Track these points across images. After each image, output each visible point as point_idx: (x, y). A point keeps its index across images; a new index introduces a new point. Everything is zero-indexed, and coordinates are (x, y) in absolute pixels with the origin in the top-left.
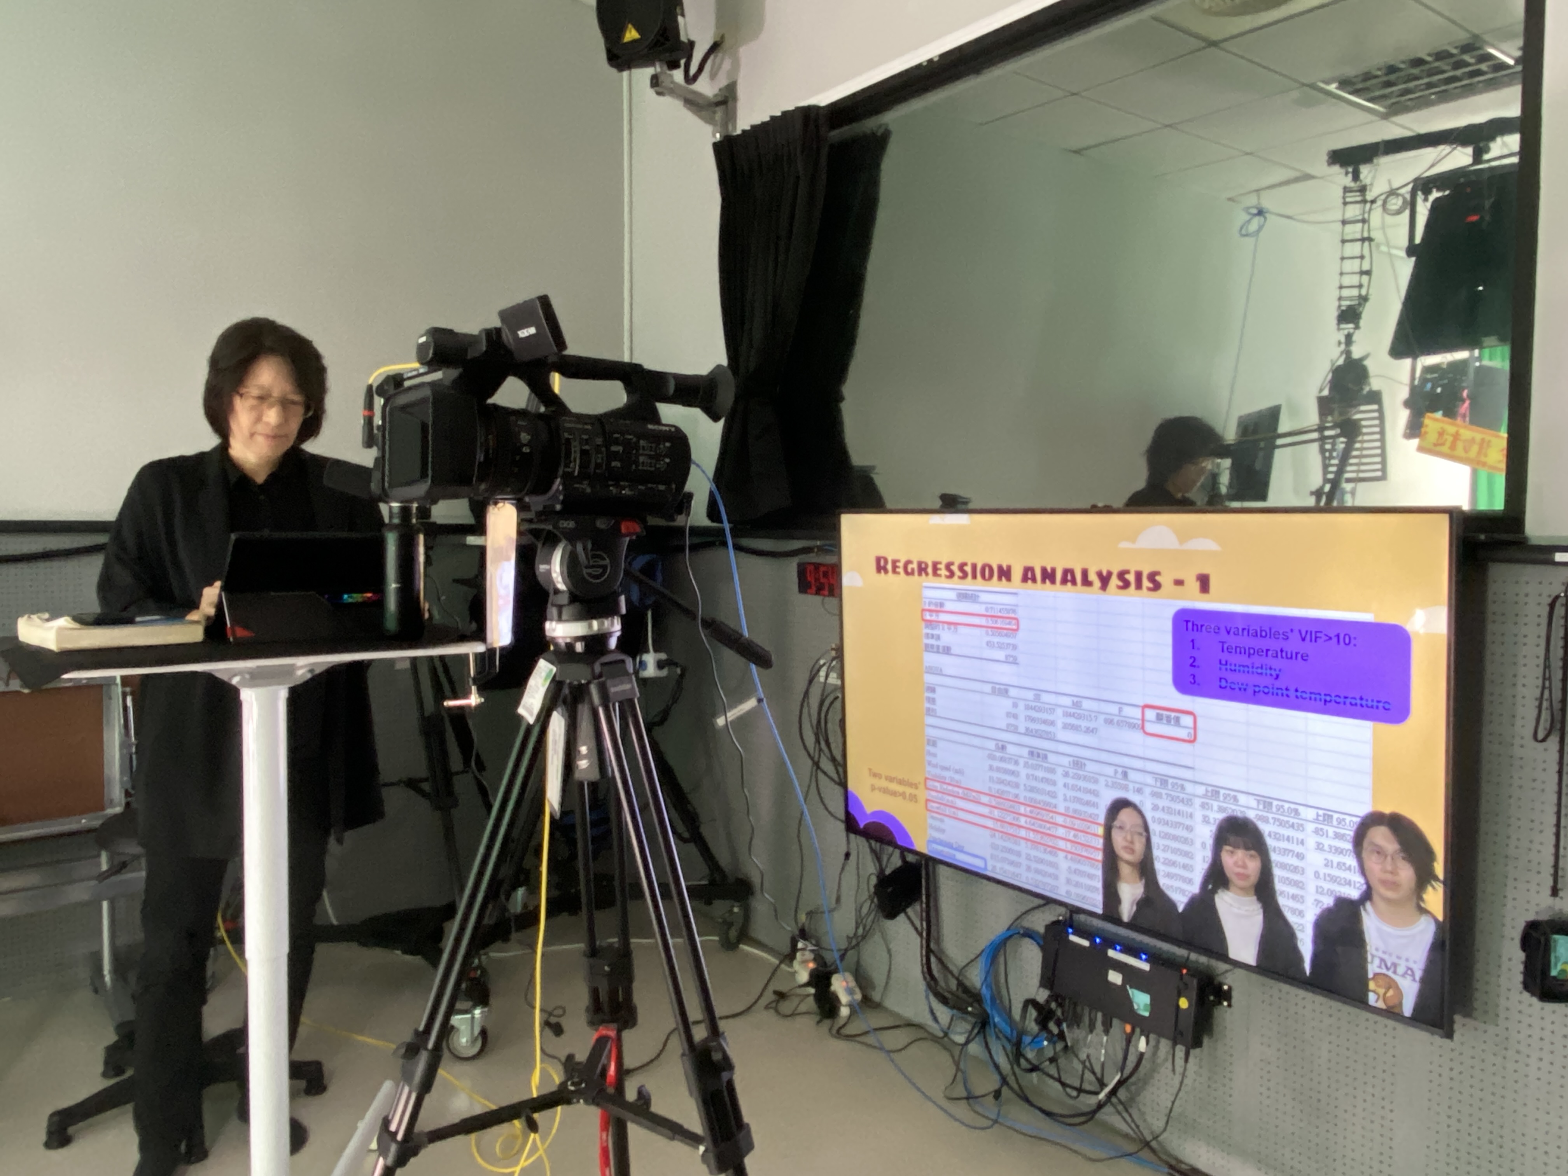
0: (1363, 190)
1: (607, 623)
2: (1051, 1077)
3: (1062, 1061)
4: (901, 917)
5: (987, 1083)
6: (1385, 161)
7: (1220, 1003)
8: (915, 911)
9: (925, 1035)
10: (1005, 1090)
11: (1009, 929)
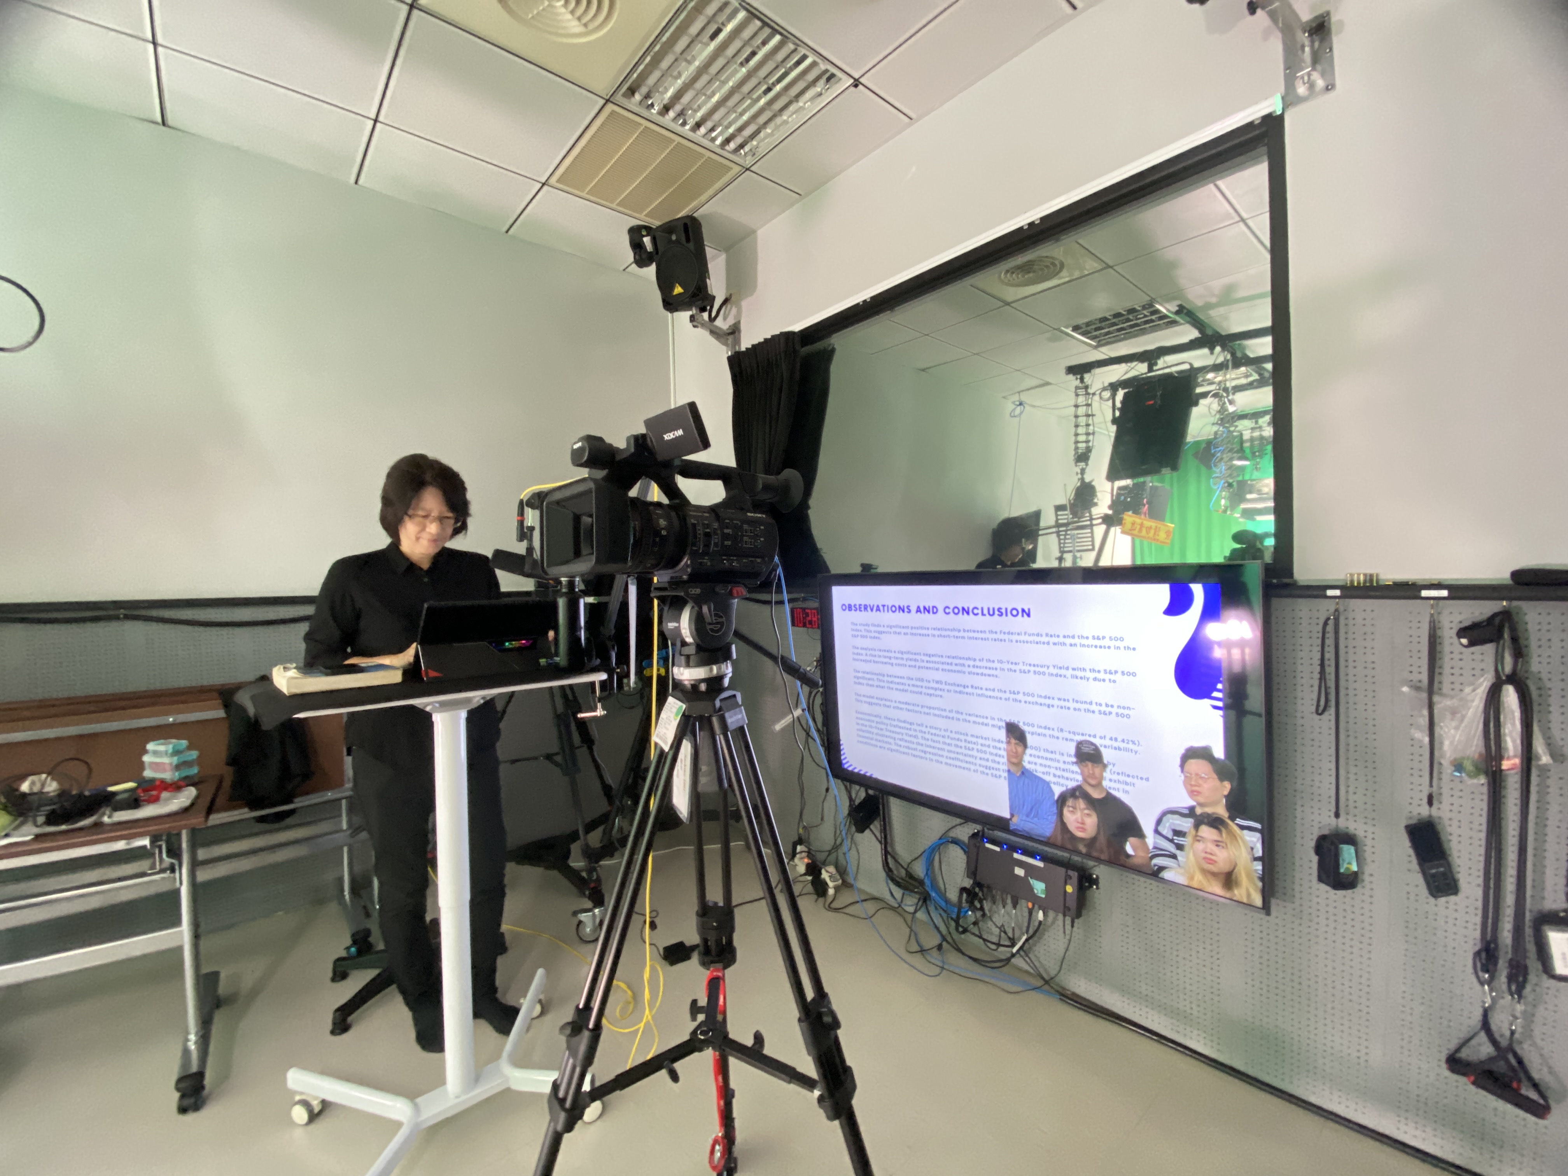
0: (1086, 387)
1: (723, 666)
2: (973, 934)
3: (981, 924)
4: (867, 832)
5: (931, 940)
6: (1098, 371)
7: (1092, 887)
8: (876, 826)
9: (885, 906)
10: (945, 944)
11: (940, 839)
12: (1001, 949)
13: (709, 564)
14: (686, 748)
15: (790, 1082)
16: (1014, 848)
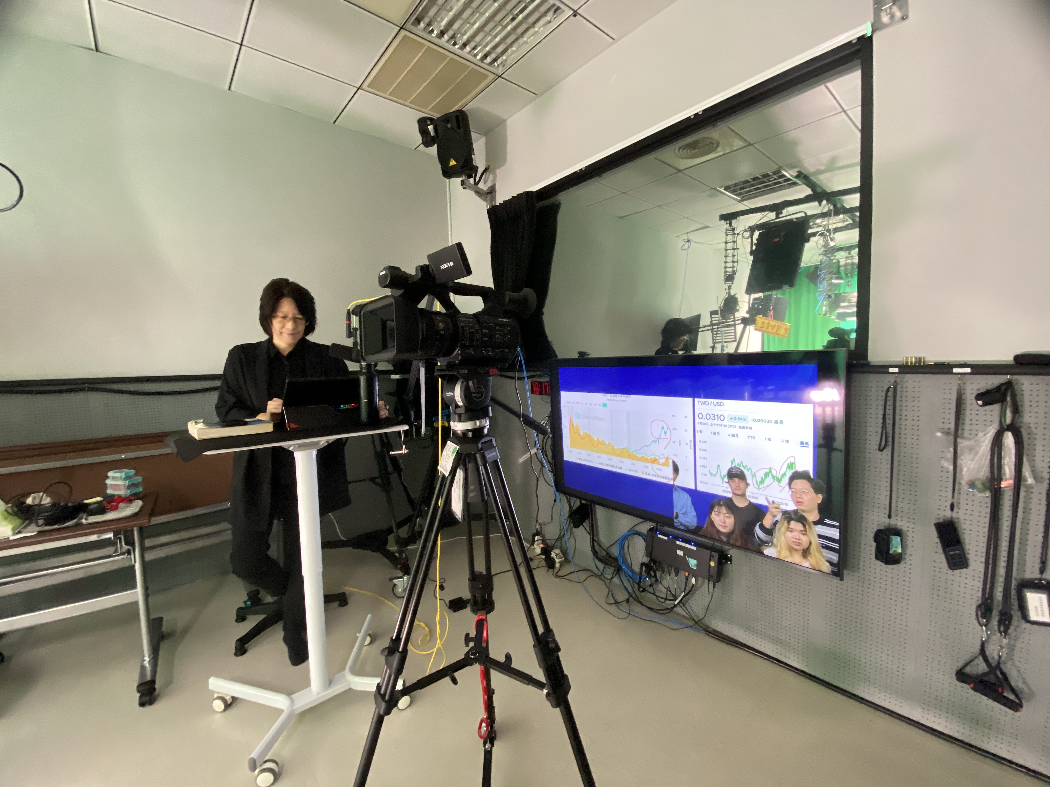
0: (733, 229)
1: (483, 421)
2: (650, 592)
3: (654, 586)
4: (581, 527)
5: (622, 596)
6: (741, 218)
7: (727, 562)
8: (586, 524)
9: (593, 574)
10: (631, 598)
11: (629, 532)
12: (668, 602)
13: (473, 353)
14: (460, 474)
15: (528, 684)
16: (676, 538)
